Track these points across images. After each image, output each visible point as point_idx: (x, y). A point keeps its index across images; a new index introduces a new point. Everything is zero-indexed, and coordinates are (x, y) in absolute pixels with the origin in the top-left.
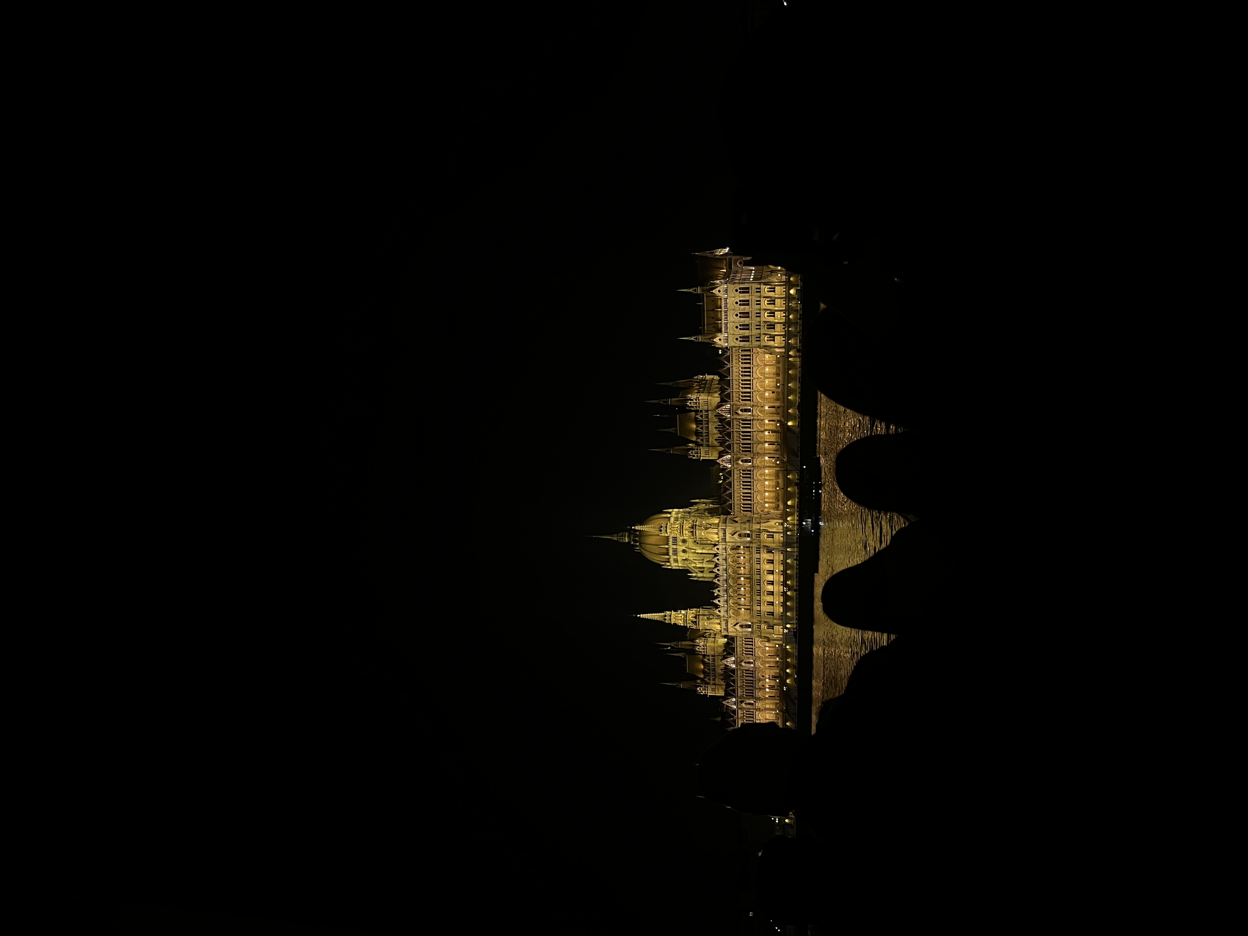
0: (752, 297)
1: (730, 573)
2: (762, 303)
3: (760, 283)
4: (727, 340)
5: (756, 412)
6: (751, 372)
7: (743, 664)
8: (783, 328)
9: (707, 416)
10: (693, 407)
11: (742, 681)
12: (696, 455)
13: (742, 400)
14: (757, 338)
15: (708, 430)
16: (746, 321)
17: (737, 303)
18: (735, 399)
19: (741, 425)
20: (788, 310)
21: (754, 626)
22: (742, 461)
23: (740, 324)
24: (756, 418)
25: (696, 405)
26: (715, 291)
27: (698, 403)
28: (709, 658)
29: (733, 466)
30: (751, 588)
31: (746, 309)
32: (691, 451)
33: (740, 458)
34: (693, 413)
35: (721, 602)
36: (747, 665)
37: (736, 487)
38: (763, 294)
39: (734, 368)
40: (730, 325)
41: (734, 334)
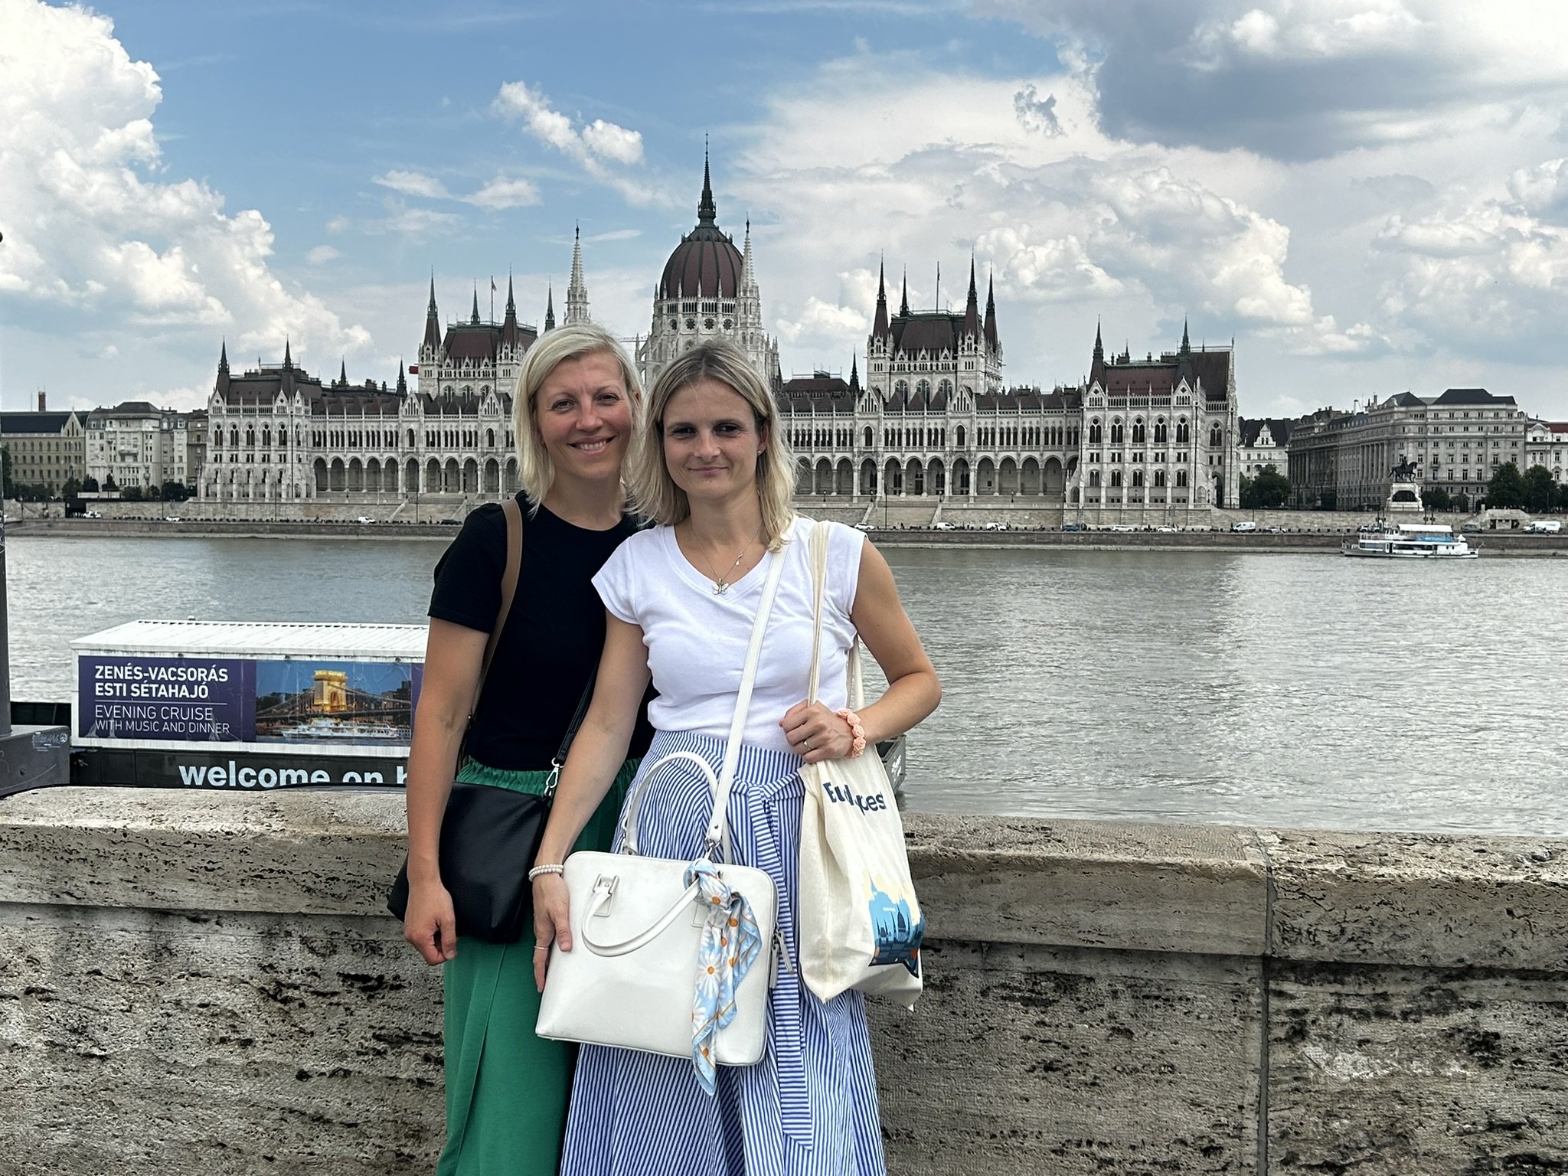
0: (1171, 447)
2: (1160, 465)
3: (1195, 462)
4: (1096, 404)
5: (960, 456)
6: (1031, 446)
8: (1113, 501)
9: (946, 367)
10: (963, 343)
11: (455, 426)
12: (874, 348)
13: (980, 431)
14: (1098, 455)
15: (920, 370)
16: (1128, 437)
17: (1161, 421)
18: (982, 418)
19: (936, 428)
20: (1147, 510)
22: (868, 431)
23: (1124, 427)
24: (948, 455)
25: (966, 349)
26: (1183, 384)
27: (970, 352)
28: (490, 367)
31: (1150, 437)
32: (882, 340)
34: (950, 344)
36: (487, 437)
37: (821, 419)
38: (1175, 466)
40: (1121, 410)
41: (1105, 416)
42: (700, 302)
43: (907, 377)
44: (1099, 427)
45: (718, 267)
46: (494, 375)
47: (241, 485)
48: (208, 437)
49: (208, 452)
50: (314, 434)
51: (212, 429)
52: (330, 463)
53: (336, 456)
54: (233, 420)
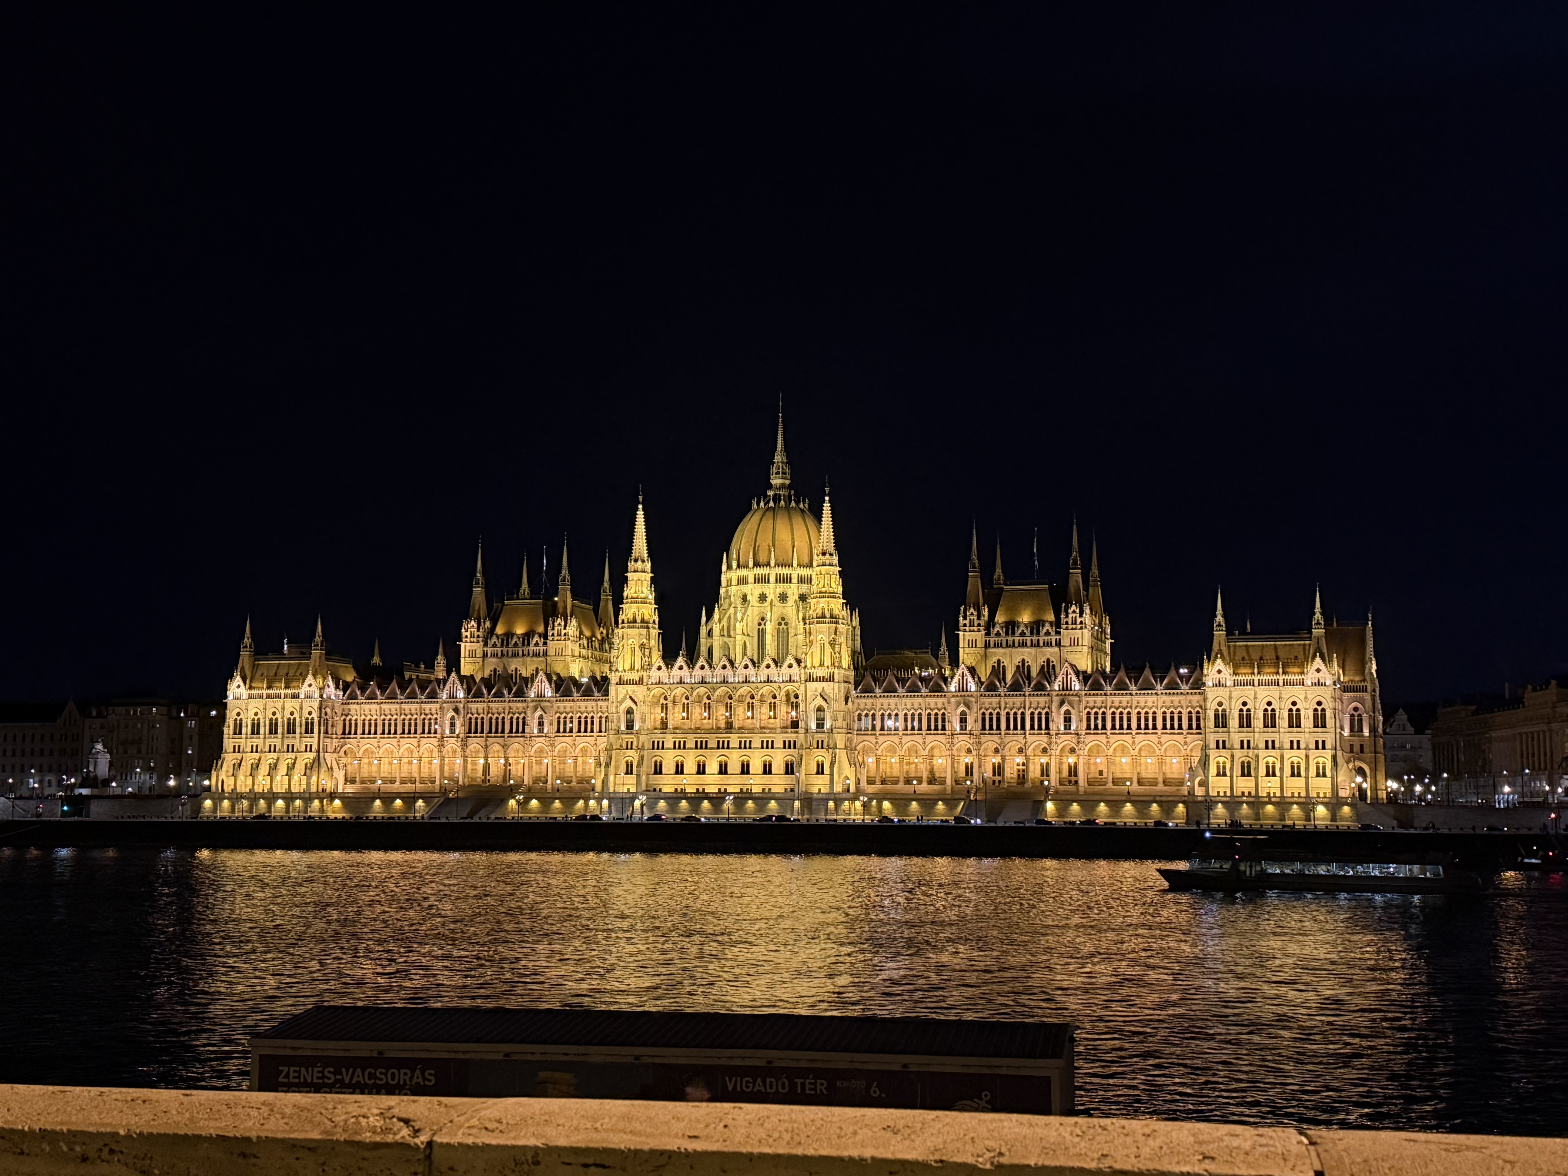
0: (1307, 733)
1: (741, 690)
2: (1295, 752)
3: (1336, 749)
4: (1219, 684)
5: (1067, 740)
6: (1147, 731)
7: (539, 712)
8: (1243, 793)
9: (1048, 644)
10: (1067, 616)
11: (501, 710)
12: (967, 622)
13: (1089, 713)
14: (1224, 742)
15: (1019, 646)
16: (1258, 722)
17: (1294, 704)
18: (1091, 699)
19: (1039, 710)
20: (1283, 804)
21: (632, 736)
22: (963, 713)
23: (1252, 710)
24: (1054, 740)
25: (1070, 622)
26: (1318, 662)
27: (1074, 626)
28: (541, 644)
29: (954, 696)
30: (710, 731)
31: (1283, 722)
32: (975, 613)
33: (969, 708)
34: (1051, 617)
35: (680, 670)
36: (536, 721)
37: (909, 701)
38: (1313, 753)
39: (1154, 698)
40: (1249, 691)
41: (1230, 698)
42: (773, 572)
43: (1005, 654)
44: (1224, 710)
45: (793, 535)
46: (545, 654)
47: (260, 778)
48: (226, 724)
49: (225, 741)
50: (344, 720)
51: (231, 716)
52: (361, 752)
53: (369, 743)
54: (255, 706)
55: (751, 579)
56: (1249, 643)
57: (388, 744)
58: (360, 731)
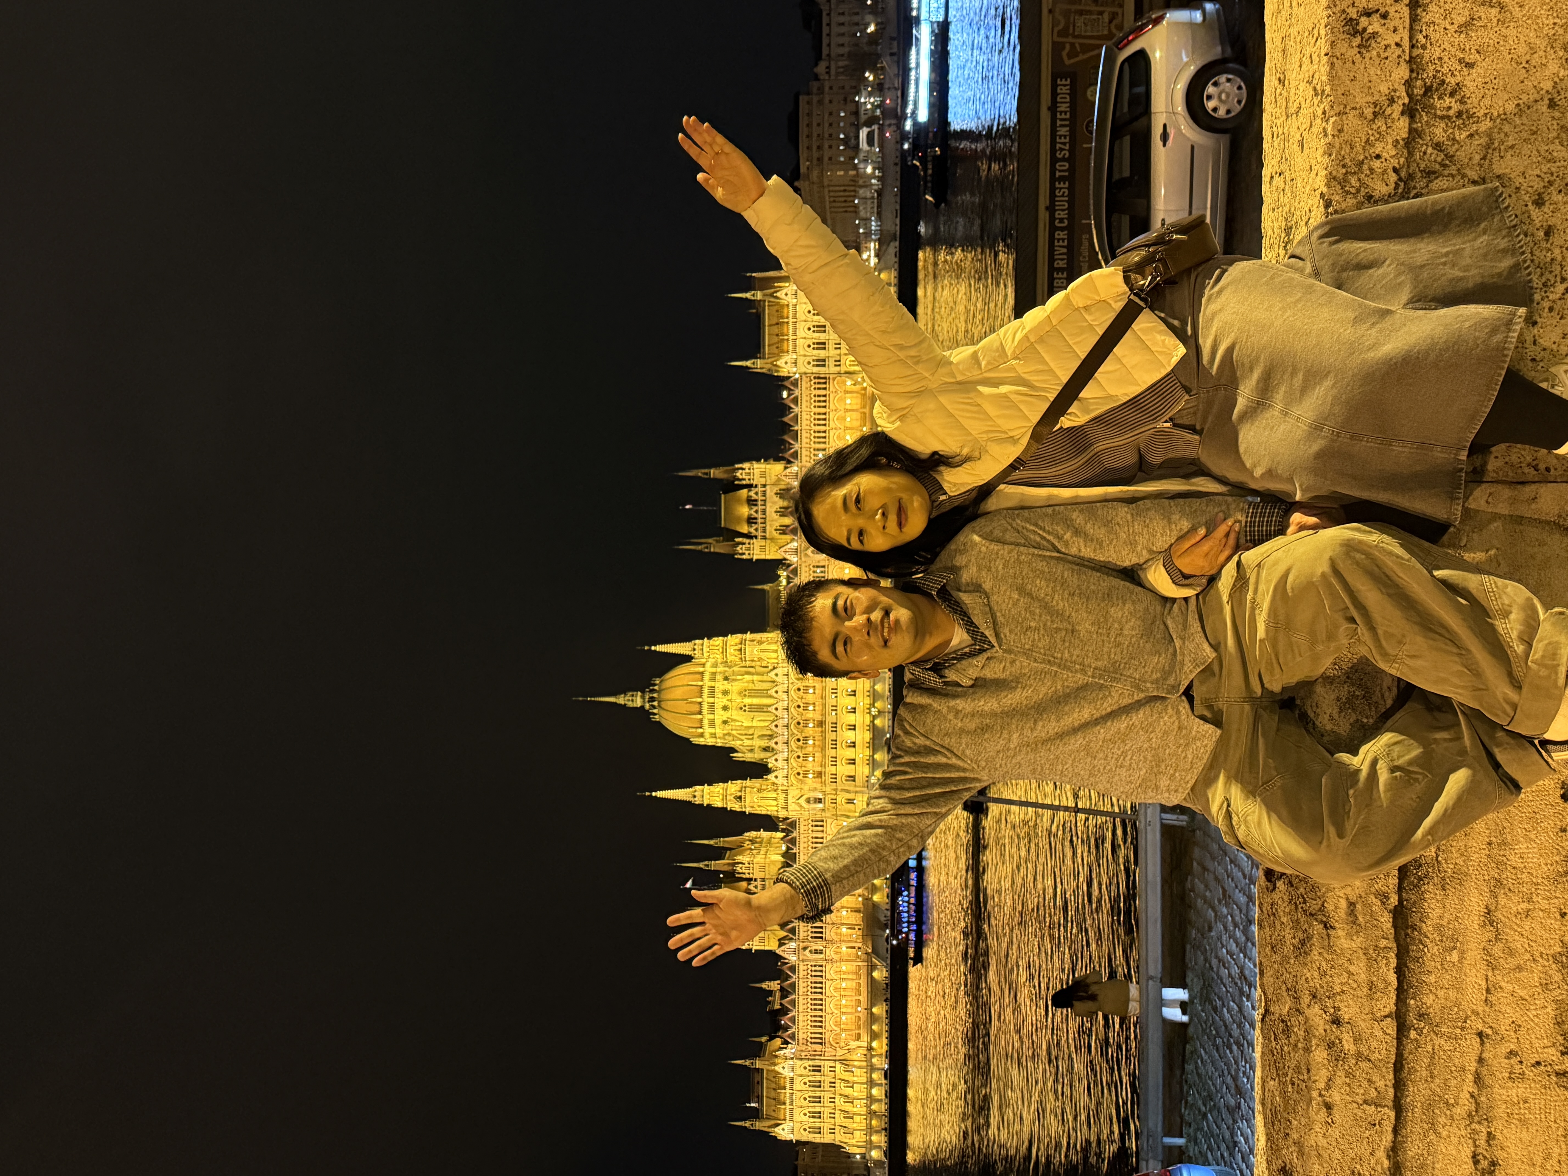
4: (795, 363)
6: (827, 419)
12: (747, 552)
14: (836, 361)
15: (765, 515)
16: (822, 337)
21: (827, 799)
23: (814, 341)
25: (749, 478)
26: (781, 295)
27: (751, 475)
29: (801, 558)
30: (824, 738)
32: (740, 547)
34: (745, 491)
35: (778, 761)
39: (804, 413)
40: (800, 342)
41: (805, 356)
42: (706, 699)
43: (771, 525)
44: (814, 360)
45: (679, 686)
46: (763, 880)
47: (855, 1109)
48: (813, 1140)
49: (826, 1141)
50: (811, 1043)
51: (806, 1137)
52: (835, 1028)
53: (829, 1023)
54: (799, 1116)
55: (711, 716)
56: (767, 344)
57: (830, 1006)
58: (819, 1030)
